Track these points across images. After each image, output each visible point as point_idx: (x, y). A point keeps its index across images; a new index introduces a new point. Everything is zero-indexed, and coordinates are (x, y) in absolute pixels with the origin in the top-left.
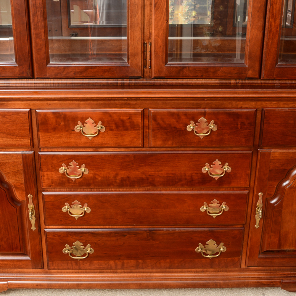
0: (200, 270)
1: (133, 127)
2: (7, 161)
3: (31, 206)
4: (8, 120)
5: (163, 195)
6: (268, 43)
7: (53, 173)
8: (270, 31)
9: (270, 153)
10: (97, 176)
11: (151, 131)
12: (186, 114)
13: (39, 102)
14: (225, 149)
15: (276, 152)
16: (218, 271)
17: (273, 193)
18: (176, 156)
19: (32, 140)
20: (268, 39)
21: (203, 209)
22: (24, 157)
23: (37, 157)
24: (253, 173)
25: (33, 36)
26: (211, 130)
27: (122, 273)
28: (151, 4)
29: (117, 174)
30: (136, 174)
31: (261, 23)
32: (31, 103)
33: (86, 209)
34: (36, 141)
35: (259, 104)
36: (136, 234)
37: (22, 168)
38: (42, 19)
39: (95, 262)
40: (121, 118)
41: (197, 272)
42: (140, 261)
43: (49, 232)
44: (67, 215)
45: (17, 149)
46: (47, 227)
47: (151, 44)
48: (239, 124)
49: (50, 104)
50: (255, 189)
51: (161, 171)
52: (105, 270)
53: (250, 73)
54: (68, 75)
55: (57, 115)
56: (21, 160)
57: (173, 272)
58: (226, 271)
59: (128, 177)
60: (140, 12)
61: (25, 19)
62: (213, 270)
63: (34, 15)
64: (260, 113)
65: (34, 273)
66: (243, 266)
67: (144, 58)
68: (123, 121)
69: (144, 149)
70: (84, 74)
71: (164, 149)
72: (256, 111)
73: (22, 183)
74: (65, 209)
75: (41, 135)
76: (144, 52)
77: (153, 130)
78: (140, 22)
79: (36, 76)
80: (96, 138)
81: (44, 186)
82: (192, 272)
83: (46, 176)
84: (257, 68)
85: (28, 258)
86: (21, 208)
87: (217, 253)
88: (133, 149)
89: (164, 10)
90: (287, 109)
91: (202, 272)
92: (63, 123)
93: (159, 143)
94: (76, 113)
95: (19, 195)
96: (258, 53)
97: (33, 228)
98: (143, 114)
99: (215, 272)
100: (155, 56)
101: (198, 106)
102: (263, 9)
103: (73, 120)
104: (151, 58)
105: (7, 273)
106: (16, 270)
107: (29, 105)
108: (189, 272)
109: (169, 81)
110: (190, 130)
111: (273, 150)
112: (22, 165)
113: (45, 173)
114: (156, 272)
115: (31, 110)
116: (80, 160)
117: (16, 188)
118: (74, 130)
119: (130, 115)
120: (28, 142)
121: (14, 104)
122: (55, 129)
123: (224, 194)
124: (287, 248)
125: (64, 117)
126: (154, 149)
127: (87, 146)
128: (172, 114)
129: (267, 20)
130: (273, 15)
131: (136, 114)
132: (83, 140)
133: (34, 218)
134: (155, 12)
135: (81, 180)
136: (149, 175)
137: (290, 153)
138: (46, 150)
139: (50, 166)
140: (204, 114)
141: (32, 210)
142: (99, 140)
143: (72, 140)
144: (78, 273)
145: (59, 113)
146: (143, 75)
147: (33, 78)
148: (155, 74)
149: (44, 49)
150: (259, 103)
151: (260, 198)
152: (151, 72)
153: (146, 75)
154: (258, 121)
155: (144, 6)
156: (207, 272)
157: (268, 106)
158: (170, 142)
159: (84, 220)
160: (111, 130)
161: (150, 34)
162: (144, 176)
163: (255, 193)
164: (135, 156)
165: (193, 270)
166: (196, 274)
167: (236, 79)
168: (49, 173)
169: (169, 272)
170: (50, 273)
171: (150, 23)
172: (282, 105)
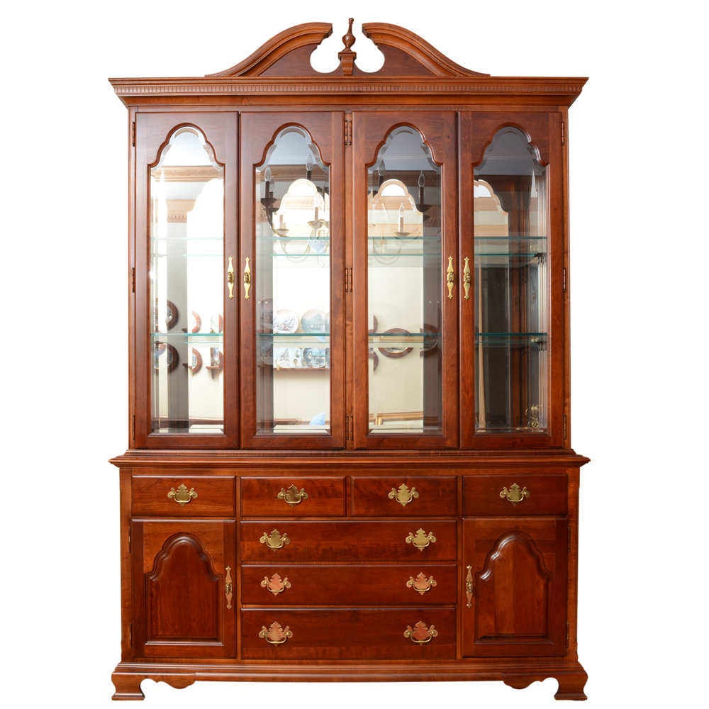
0: (410, 661)
1: (336, 494)
2: (208, 530)
3: (229, 580)
4: (213, 487)
5: (367, 568)
6: (463, 414)
7: (253, 543)
8: (464, 403)
9: (474, 522)
10: (298, 547)
11: (353, 499)
12: (387, 481)
13: (244, 470)
14: (428, 518)
15: (481, 521)
16: (431, 663)
17: (482, 566)
18: (379, 524)
19: (235, 508)
20: (463, 411)
21: (409, 584)
22: (226, 525)
23: (238, 527)
24: (459, 544)
25: (242, 409)
26: (413, 497)
27: (323, 664)
28: (352, 381)
29: (319, 545)
30: (337, 544)
31: (455, 395)
32: (236, 470)
33: (286, 583)
34: (238, 509)
35: (459, 472)
36: (339, 613)
37: (222, 538)
38: (252, 393)
39: (294, 648)
40: (324, 485)
41: (407, 664)
42: (343, 648)
43: (246, 611)
44: (266, 590)
45: (219, 518)
46: (244, 606)
47: (352, 417)
48: (440, 491)
49: (255, 472)
50: (463, 562)
51: (364, 541)
52: (304, 661)
53: (448, 444)
54: (273, 446)
55: (261, 482)
56: (222, 529)
57: (380, 664)
58: (440, 663)
59: (331, 548)
60: (342, 387)
61: (235, 393)
62: (425, 661)
63: (244, 389)
64: (461, 480)
65: (225, 663)
66: (459, 656)
67: (346, 431)
68: (325, 488)
69: (346, 518)
70: (289, 445)
71: (366, 518)
72: (457, 477)
73: (221, 554)
74: (264, 583)
75: (244, 502)
76: (345, 424)
77: (355, 498)
78: (342, 396)
79: (242, 447)
80: (299, 506)
81: (244, 556)
82: (401, 664)
83: (247, 547)
84: (455, 438)
85: (220, 644)
86: (217, 583)
87: (428, 638)
88: (335, 518)
89: (364, 386)
90: (487, 476)
91: (413, 664)
92: (266, 491)
93: (362, 511)
94: (280, 480)
95: (216, 567)
96: (455, 424)
97: (229, 606)
98: (345, 482)
99: (427, 663)
100: (356, 428)
101: (399, 474)
102: (455, 383)
103: (277, 486)
104: (352, 431)
105: (196, 663)
106: (206, 660)
107: (235, 472)
108: (398, 664)
109: (370, 452)
110: (392, 498)
111: (477, 519)
112: (222, 534)
113: (246, 543)
114: (362, 664)
115: (236, 477)
116: (282, 529)
117: (215, 559)
118: (277, 498)
119: (333, 482)
120: (230, 509)
121: (220, 472)
122: (258, 496)
123: (430, 567)
124: (505, 632)
125: (268, 484)
126: (357, 518)
127: (290, 513)
128: (374, 481)
129: (461, 393)
130: (465, 388)
131: (338, 481)
132: (286, 508)
133: (231, 594)
134: (356, 387)
135: (281, 551)
136: (352, 546)
137: (495, 521)
138: (248, 519)
139: (251, 536)
140: (405, 482)
141: (229, 586)
142: (301, 509)
143: (275, 508)
144: (275, 664)
145: (263, 480)
146: (346, 446)
147: (239, 448)
148: (357, 445)
149: (252, 421)
150: (459, 470)
151: (469, 572)
152: (353, 444)
153: (347, 446)
154: (460, 489)
155: (345, 383)
156: (418, 663)
157: (469, 473)
158: (372, 511)
159: (284, 597)
160: (314, 497)
161: (352, 408)
162: (346, 547)
163: (464, 567)
164: (337, 524)
165: (403, 661)
166: (406, 666)
167: (435, 450)
168: (249, 543)
169: (376, 664)
170: (243, 664)
171: (351, 398)
172: (482, 473)
